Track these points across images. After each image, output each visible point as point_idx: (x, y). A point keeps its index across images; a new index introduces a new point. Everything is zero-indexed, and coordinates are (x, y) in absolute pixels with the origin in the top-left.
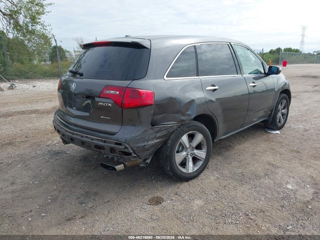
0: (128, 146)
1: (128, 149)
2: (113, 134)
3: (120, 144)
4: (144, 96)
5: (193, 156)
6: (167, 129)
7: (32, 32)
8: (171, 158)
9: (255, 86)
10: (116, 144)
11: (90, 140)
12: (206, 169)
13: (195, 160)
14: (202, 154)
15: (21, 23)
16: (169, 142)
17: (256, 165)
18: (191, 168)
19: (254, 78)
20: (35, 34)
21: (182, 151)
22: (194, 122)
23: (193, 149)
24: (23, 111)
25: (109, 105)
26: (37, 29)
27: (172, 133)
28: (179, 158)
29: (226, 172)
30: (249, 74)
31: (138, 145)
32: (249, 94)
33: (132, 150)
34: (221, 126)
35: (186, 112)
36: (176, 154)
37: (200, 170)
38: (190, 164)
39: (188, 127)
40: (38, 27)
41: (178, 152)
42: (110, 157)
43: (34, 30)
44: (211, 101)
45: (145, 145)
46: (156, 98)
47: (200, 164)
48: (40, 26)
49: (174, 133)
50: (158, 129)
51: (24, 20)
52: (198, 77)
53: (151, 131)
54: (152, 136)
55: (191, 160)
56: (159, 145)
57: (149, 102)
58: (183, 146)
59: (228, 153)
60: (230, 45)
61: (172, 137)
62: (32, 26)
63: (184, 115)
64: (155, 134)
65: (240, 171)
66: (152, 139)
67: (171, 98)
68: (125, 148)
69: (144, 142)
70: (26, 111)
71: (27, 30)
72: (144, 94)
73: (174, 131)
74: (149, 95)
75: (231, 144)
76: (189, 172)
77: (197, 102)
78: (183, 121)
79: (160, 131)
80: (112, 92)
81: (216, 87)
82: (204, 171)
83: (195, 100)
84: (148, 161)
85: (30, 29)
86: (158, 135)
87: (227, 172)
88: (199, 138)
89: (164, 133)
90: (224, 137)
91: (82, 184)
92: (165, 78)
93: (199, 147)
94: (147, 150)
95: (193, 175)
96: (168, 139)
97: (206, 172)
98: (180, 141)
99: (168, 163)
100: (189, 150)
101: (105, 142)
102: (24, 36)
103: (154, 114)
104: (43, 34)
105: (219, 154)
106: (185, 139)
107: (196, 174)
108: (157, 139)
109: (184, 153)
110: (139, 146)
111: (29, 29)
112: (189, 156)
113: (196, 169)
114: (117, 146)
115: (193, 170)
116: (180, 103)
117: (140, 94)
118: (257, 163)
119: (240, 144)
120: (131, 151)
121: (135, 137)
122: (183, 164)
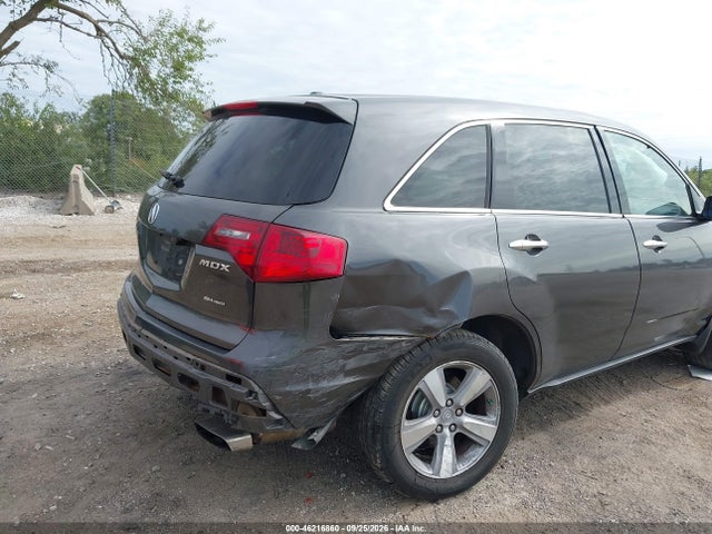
0: (257, 389)
1: (256, 398)
2: (226, 348)
3: (238, 381)
4: (314, 252)
5: (458, 431)
6: (378, 348)
7: (173, 97)
8: (386, 433)
9: (661, 248)
10: (229, 378)
11: (171, 359)
12: (496, 469)
13: (463, 442)
14: (484, 427)
15: (153, 76)
16: (386, 386)
17: (648, 476)
18: (447, 464)
19: (662, 227)
20: (178, 101)
21: (424, 414)
22: (466, 333)
23: (458, 411)
24: (110, 263)
25: (225, 267)
26: (183, 90)
27: (397, 360)
28: (412, 433)
29: (552, 486)
30: (648, 213)
31: (288, 389)
32: (641, 267)
33: (271, 401)
34: (550, 353)
35: (442, 303)
36: (406, 423)
37: (475, 473)
38: (447, 453)
39: (445, 349)
40: (187, 86)
41: (411, 416)
42: (212, 412)
43: (177, 92)
44: (523, 281)
45: (308, 391)
46: (352, 258)
47: (476, 455)
48: (191, 85)
49: (403, 362)
50: (350, 347)
51: (159, 71)
52: (489, 210)
53: (328, 352)
54: (330, 367)
55: (449, 442)
56: (352, 394)
57: (330, 268)
58: (427, 401)
59: (569, 425)
60: (594, 133)
61: (394, 373)
62: (174, 82)
63: (432, 312)
64: (341, 362)
65: (595, 487)
66: (333, 375)
67: (397, 264)
68: (251, 392)
69: (306, 381)
70: (116, 262)
71: (164, 91)
72: (316, 245)
73: (403, 357)
74: (330, 251)
75: (583, 400)
76: (442, 477)
77: (476, 280)
78: (429, 329)
79: (357, 352)
80: (237, 233)
81: (542, 243)
82: (489, 475)
83: (472, 274)
84: (318, 436)
85: (170, 90)
86: (352, 364)
87: (557, 487)
88: (479, 381)
89: (369, 359)
90: (557, 382)
91: (154, 469)
92: (388, 205)
93: (477, 407)
94: (315, 404)
95: (452, 485)
96: (382, 378)
97: (493, 477)
98: (420, 385)
99: (379, 447)
100: (447, 414)
101: (203, 368)
102: (156, 102)
103: (343, 303)
104: (194, 102)
105: (543, 425)
106: (434, 381)
107: (460, 482)
108: (348, 374)
109: (431, 421)
110: (290, 392)
111: (166, 90)
112: (446, 431)
113: (462, 468)
114: (230, 385)
115: (455, 470)
116: (423, 277)
117: (305, 244)
118: (650, 468)
119: (607, 403)
120: (266, 404)
121: (278, 366)
122: (427, 450)
